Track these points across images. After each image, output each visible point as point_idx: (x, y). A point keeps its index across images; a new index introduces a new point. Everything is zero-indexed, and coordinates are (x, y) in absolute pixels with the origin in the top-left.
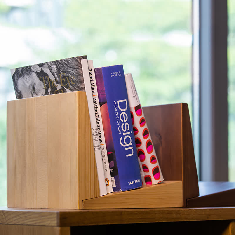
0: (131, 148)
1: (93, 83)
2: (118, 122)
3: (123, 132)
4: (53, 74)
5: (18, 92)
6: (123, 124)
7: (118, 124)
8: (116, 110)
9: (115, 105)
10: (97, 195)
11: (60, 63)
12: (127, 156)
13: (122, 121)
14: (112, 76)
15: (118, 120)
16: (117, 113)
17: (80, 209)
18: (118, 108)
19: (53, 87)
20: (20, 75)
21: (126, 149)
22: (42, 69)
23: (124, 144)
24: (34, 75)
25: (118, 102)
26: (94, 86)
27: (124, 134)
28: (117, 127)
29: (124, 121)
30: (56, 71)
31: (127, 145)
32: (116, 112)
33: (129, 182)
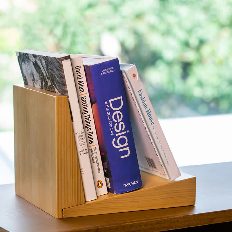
0: (127, 149)
1: (83, 81)
2: (110, 123)
3: (116, 133)
4: (44, 69)
5: (24, 76)
6: (116, 124)
7: (111, 125)
8: (108, 110)
9: (107, 105)
10: (80, 202)
11: (47, 59)
12: (122, 157)
13: (116, 121)
14: (102, 73)
15: (109, 121)
16: (109, 114)
17: (59, 218)
18: (110, 108)
19: (45, 81)
20: (22, 59)
21: (120, 150)
22: (36, 60)
23: (118, 145)
24: (32, 64)
25: (110, 101)
26: (84, 84)
27: (117, 135)
28: (109, 128)
29: (117, 121)
30: (45, 66)
31: (121, 146)
32: (108, 112)
33: (124, 185)
